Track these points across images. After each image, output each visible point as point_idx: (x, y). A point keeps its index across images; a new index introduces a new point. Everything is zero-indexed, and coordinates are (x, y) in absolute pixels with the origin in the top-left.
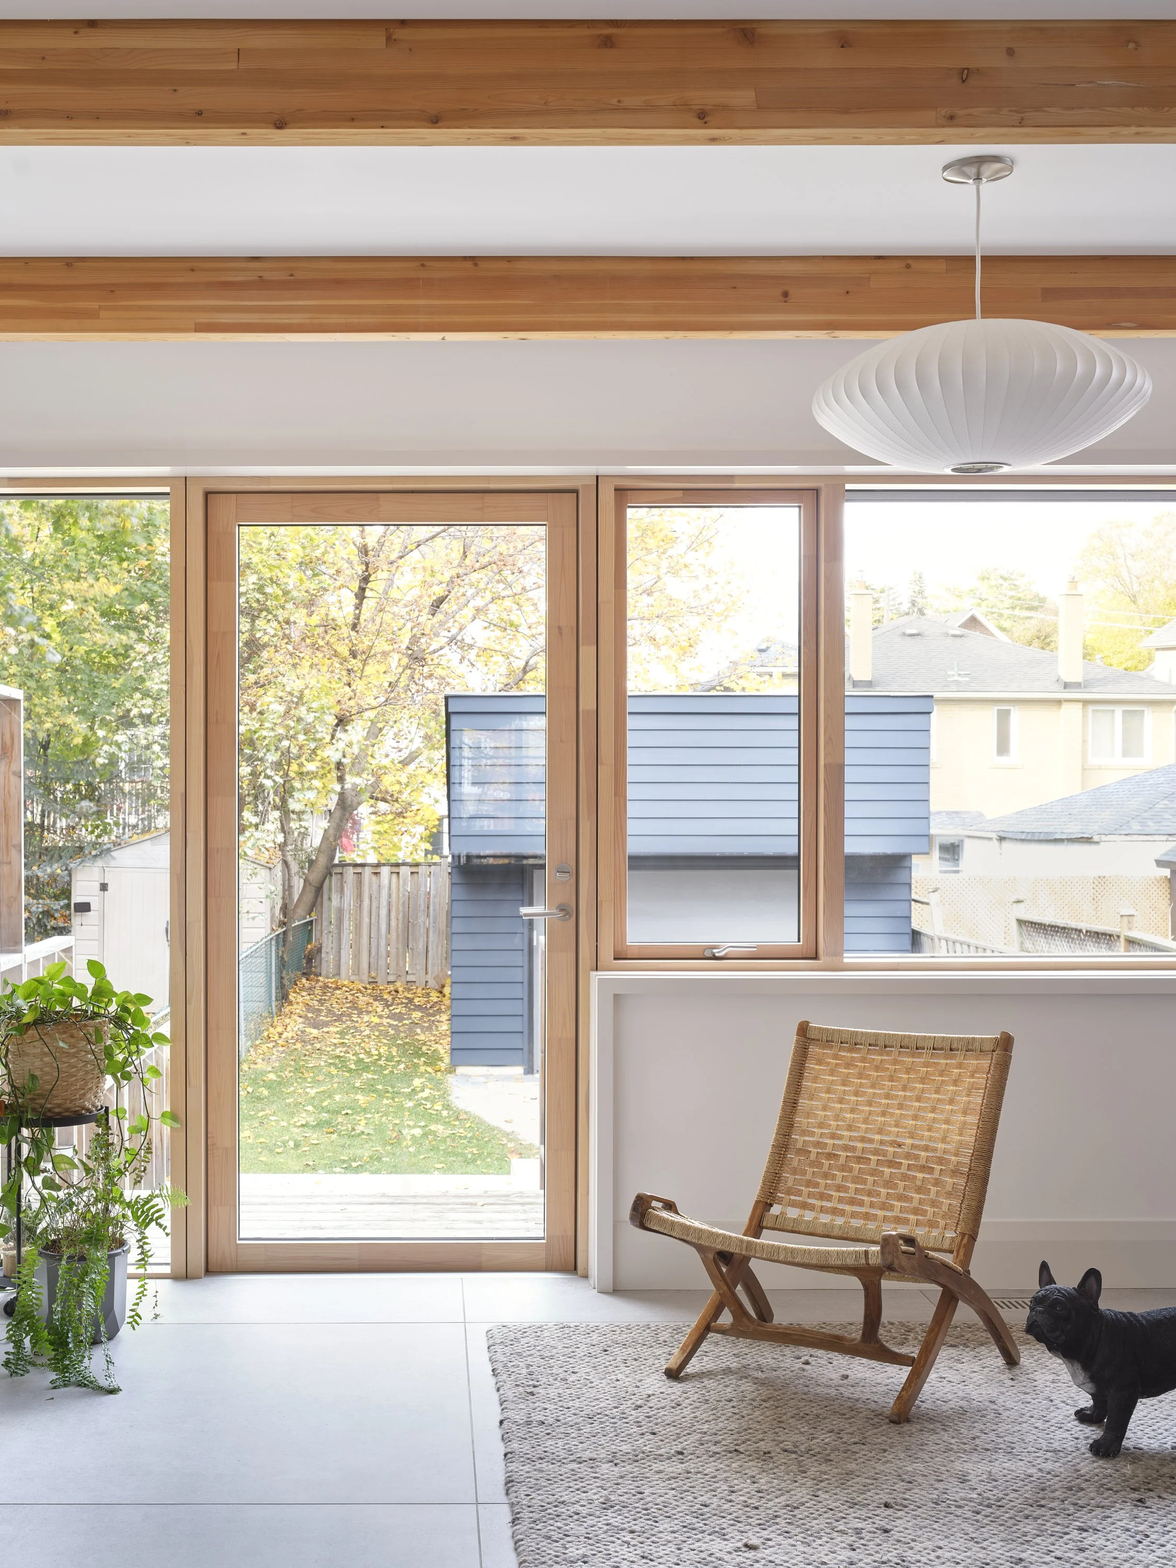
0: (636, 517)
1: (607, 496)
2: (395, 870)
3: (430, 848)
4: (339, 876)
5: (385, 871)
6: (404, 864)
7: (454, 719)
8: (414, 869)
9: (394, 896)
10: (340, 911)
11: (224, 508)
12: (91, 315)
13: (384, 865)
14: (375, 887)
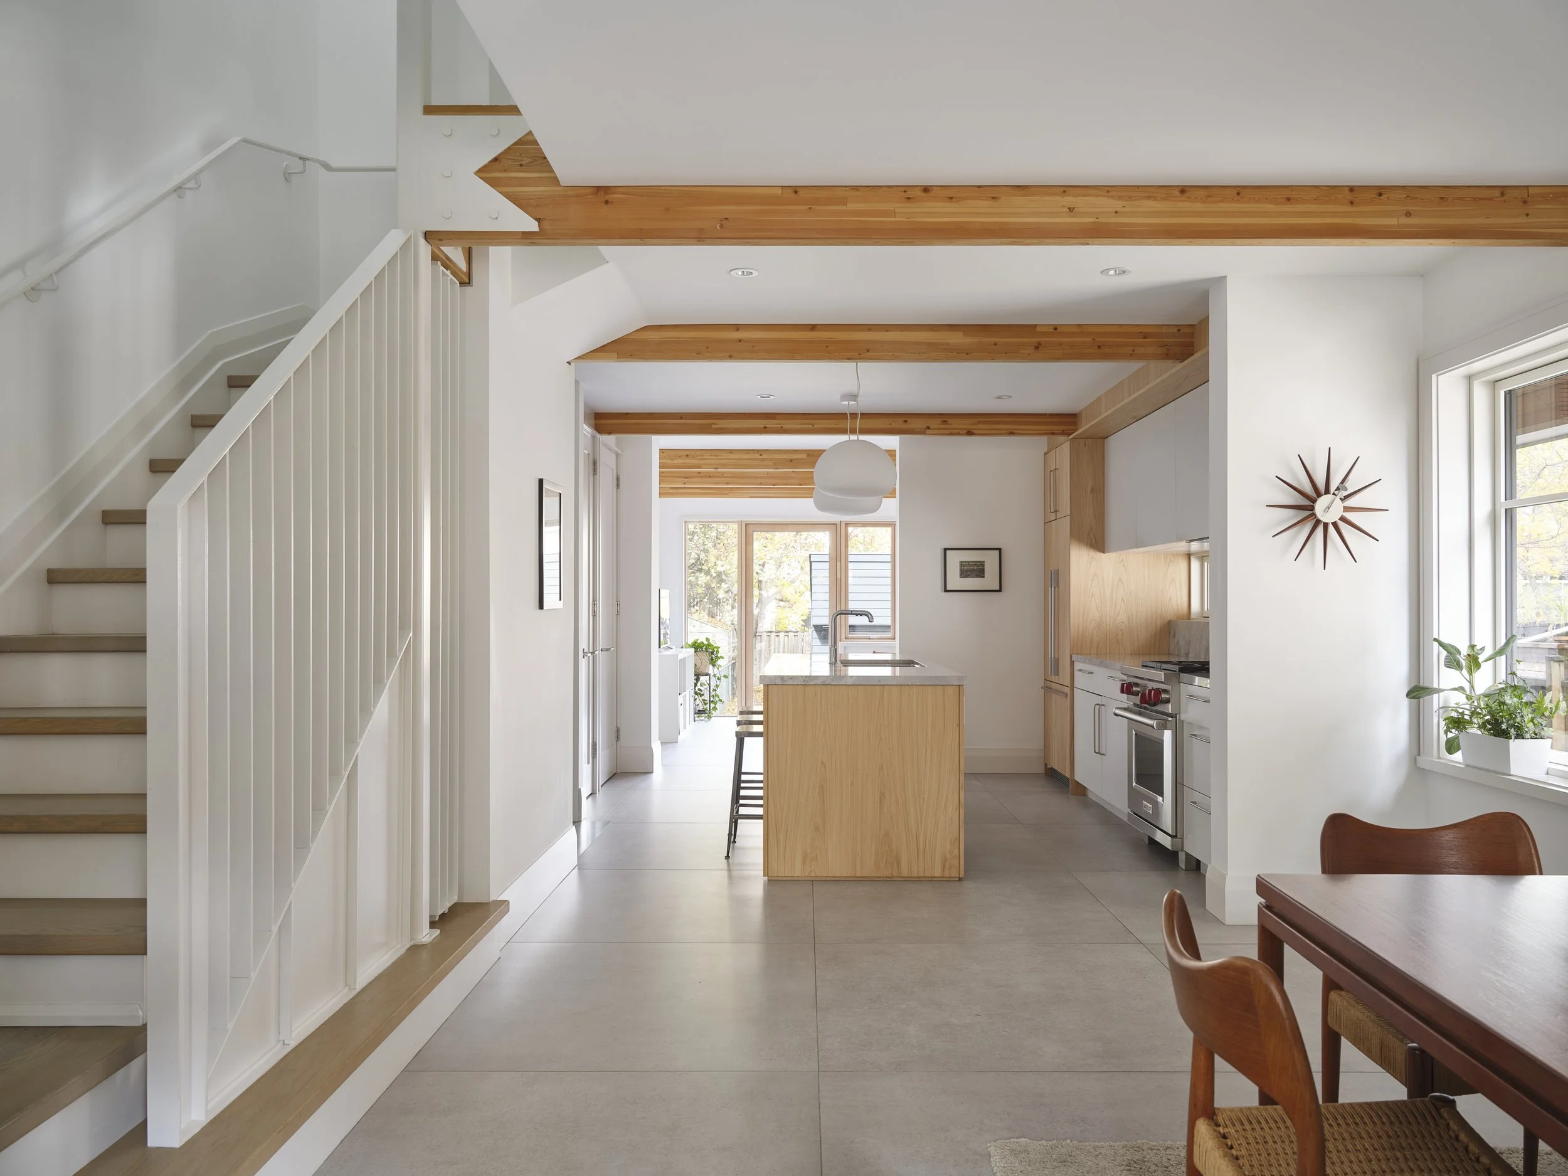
0: (850, 529)
1: (843, 525)
2: (787, 634)
3: (804, 624)
4: (760, 637)
5: (782, 635)
6: (791, 632)
7: (813, 563)
8: (796, 634)
9: (786, 646)
10: (760, 651)
11: (751, 528)
12: (727, 494)
13: (781, 632)
14: (777, 642)
